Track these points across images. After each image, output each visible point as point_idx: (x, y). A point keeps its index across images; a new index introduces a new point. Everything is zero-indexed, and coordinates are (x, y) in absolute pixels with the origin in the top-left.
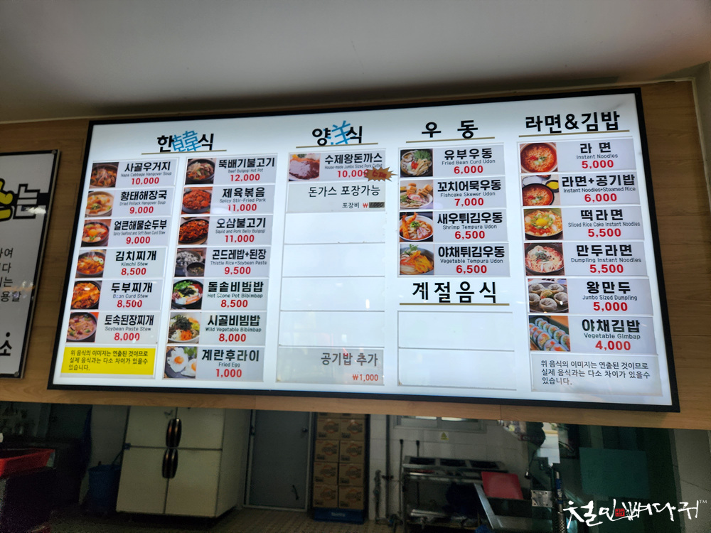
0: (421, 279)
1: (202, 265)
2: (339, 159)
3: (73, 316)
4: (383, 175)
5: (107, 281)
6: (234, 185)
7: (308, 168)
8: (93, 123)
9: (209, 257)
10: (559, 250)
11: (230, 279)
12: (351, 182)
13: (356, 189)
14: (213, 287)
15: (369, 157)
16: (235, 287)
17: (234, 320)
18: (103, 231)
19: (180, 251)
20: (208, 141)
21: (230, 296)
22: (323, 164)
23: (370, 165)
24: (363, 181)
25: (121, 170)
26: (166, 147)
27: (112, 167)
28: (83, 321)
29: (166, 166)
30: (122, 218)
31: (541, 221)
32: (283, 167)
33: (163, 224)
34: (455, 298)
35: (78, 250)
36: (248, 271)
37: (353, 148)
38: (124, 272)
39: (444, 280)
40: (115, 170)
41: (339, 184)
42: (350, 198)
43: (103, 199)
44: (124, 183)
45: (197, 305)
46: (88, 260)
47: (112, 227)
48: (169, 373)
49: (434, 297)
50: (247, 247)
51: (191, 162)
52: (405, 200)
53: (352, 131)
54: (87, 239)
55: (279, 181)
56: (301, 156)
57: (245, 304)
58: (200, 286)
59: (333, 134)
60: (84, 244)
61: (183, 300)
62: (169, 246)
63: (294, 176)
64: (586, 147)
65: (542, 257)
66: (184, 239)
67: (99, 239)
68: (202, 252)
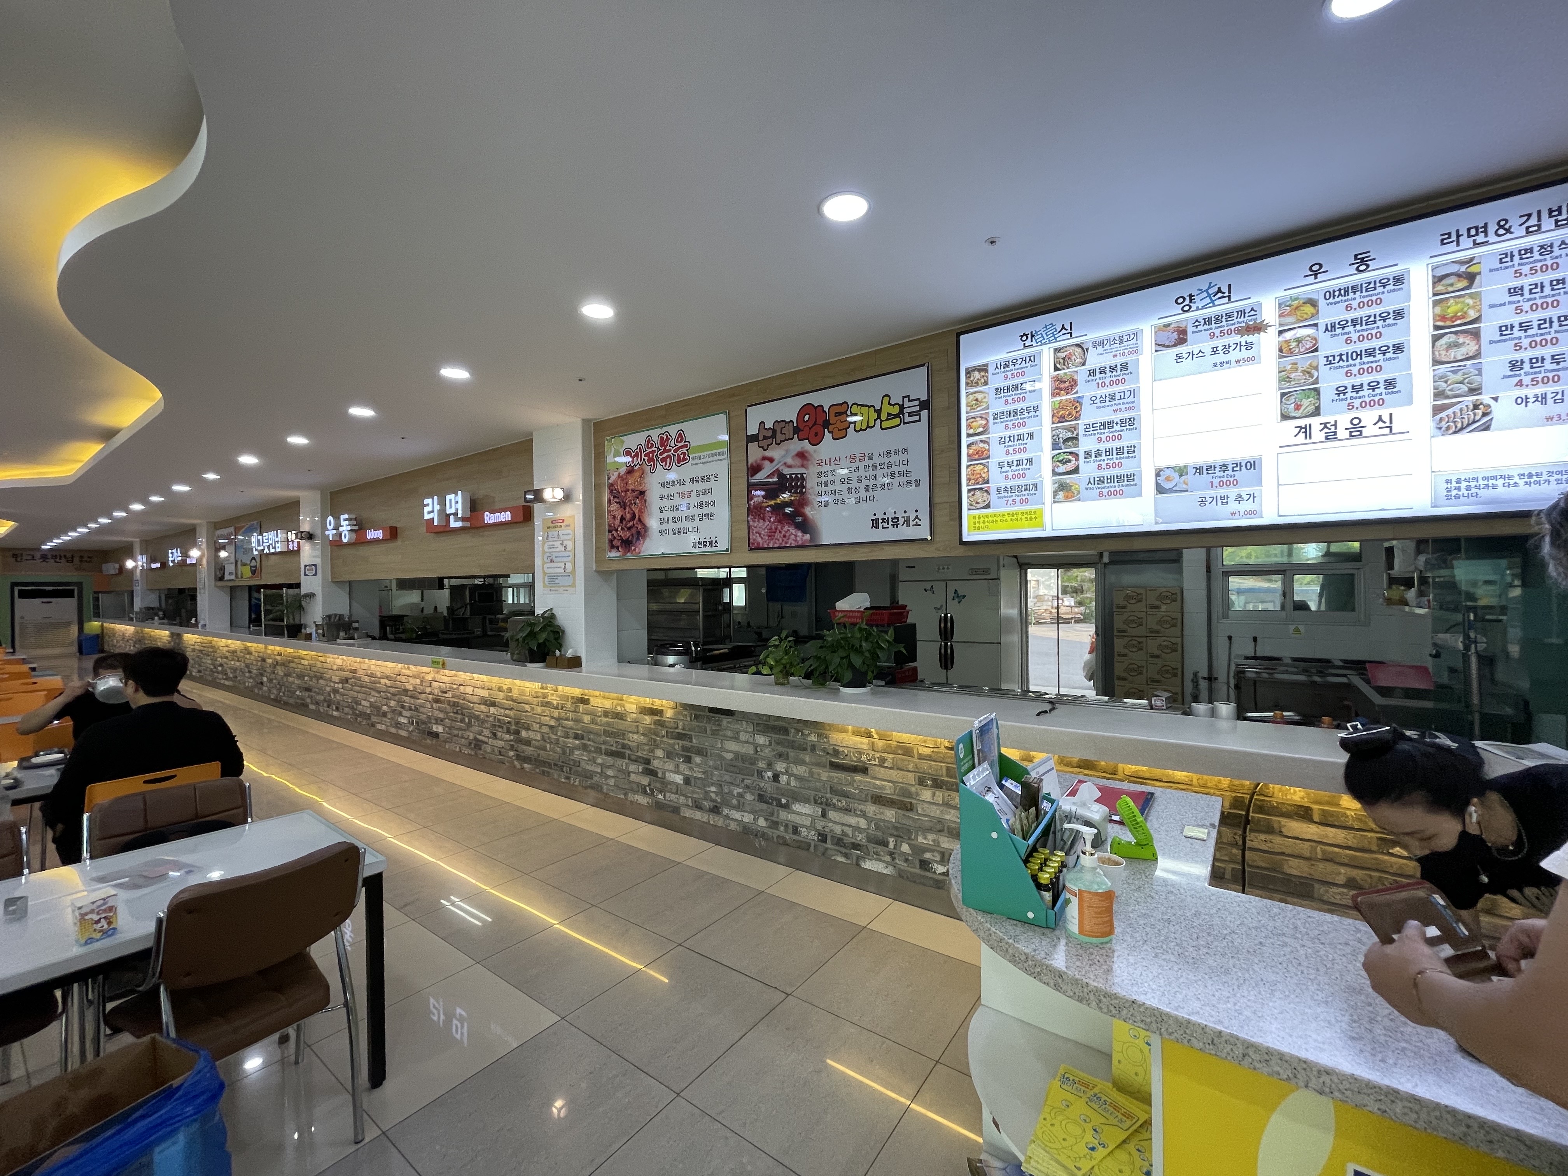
0: (1303, 422)
1: (1076, 438)
2: (1208, 321)
3: (969, 491)
4: (1258, 328)
5: (993, 462)
7: (1175, 335)
8: (958, 335)
9: (1081, 431)
11: (1103, 446)
12: (1220, 343)
13: (1226, 349)
14: (1088, 454)
15: (1242, 313)
16: (1109, 452)
17: (1110, 479)
18: (984, 422)
19: (1053, 430)
20: (1068, 330)
21: (1104, 459)
22: (1190, 329)
23: (1244, 321)
24: (1237, 338)
25: (991, 369)
26: (1028, 343)
27: (983, 369)
28: (978, 493)
29: (1032, 359)
30: (998, 410)
32: (1148, 341)
33: (1036, 409)
34: (1342, 433)
35: (965, 441)
36: (1120, 438)
37: (1222, 307)
38: (1007, 452)
39: (1331, 419)
40: (986, 371)
41: (1207, 347)
42: (1221, 357)
43: (979, 396)
44: (997, 381)
45: (1076, 470)
46: (974, 447)
47: (991, 418)
49: (1318, 435)
50: (1116, 417)
51: (1057, 350)
53: (1219, 291)
54: (971, 431)
55: (1144, 353)
56: (1167, 325)
57: (1120, 465)
58: (1076, 455)
59: (1197, 299)
60: (969, 435)
61: (1062, 468)
62: (1044, 427)
63: (1161, 346)
66: (1057, 419)
67: (981, 429)
68: (1075, 428)
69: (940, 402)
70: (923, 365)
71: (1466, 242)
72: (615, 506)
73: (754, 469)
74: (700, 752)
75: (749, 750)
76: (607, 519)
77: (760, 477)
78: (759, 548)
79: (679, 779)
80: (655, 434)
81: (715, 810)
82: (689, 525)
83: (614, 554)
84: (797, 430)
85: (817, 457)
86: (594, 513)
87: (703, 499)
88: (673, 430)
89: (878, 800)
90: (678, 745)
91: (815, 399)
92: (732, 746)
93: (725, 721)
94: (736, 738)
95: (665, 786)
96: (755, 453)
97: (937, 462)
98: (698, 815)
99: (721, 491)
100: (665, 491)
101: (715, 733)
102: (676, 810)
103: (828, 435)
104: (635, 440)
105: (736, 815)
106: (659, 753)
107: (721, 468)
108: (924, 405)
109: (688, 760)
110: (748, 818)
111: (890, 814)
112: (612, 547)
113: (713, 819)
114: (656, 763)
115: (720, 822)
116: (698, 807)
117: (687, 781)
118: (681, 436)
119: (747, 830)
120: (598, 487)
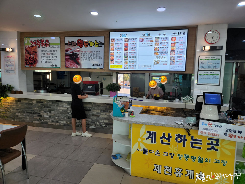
0: (157, 56)
1: (128, 54)
2: (146, 39)
4: (152, 41)
5: (115, 56)
6: (132, 43)
7: (142, 40)
8: (110, 32)
9: (129, 53)
10: (175, 52)
11: (132, 56)
12: (148, 42)
14: (129, 57)
15: (151, 38)
16: (132, 57)
17: (132, 61)
18: (113, 49)
19: (125, 52)
20: (127, 35)
21: (132, 58)
22: (144, 39)
23: (151, 40)
24: (150, 42)
25: (115, 40)
26: (121, 36)
27: (114, 39)
28: (112, 61)
29: (122, 39)
30: (116, 47)
31: (173, 48)
32: (138, 40)
33: (122, 48)
35: (110, 52)
36: (134, 55)
37: (148, 37)
38: (117, 55)
39: (160, 56)
40: (114, 40)
41: (146, 42)
42: (148, 45)
43: (113, 44)
44: (116, 42)
45: (127, 59)
46: (112, 53)
47: (115, 49)
48: (124, 68)
49: (158, 58)
50: (134, 51)
51: (125, 39)
52: (155, 45)
53: (148, 34)
54: (111, 50)
55: (138, 42)
56: (141, 38)
57: (134, 59)
58: (128, 57)
59: (145, 35)
60: (111, 51)
61: (125, 59)
62: (123, 51)
63: (140, 41)
64: (180, 37)
65: (172, 53)
66: (125, 50)
68: (128, 52)
69: (106, 43)
70: (103, 36)
71: (175, 34)
72: (27, 54)
73: (67, 51)
74: (53, 110)
75: (66, 109)
76: (25, 57)
77: (68, 52)
78: (68, 68)
79: (48, 116)
80: (40, 39)
81: (57, 122)
82: (50, 61)
83: (27, 66)
84: (77, 44)
85: (81, 50)
86: (21, 56)
87: (53, 55)
88: (45, 39)
89: (93, 115)
90: (48, 109)
91: (81, 38)
92: (62, 108)
93: (60, 103)
94: (63, 107)
95: (44, 118)
96: (67, 47)
97: (105, 55)
98: (53, 123)
99: (58, 54)
100: (43, 53)
101: (57, 106)
102: (47, 123)
103: (84, 46)
104: (33, 39)
105: (62, 122)
106: (42, 111)
107: (58, 49)
108: (103, 44)
109: (50, 112)
110: (65, 122)
111: (95, 118)
112: (27, 64)
113: (56, 124)
114: (41, 114)
115: (58, 124)
116: (53, 122)
117: (50, 117)
118: (47, 40)
119: (65, 125)
120: (22, 49)
